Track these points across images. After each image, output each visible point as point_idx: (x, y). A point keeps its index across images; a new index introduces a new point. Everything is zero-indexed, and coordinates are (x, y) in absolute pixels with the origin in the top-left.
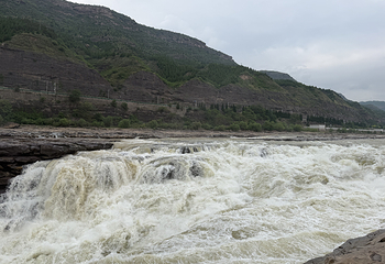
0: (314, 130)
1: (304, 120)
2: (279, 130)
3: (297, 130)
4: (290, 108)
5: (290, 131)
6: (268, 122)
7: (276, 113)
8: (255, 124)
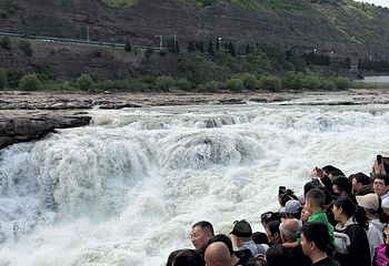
0: (371, 87)
1: (354, 68)
2: (312, 88)
3: (341, 87)
4: (328, 45)
5: (329, 89)
6: (291, 73)
7: (305, 56)
8: (271, 78)
